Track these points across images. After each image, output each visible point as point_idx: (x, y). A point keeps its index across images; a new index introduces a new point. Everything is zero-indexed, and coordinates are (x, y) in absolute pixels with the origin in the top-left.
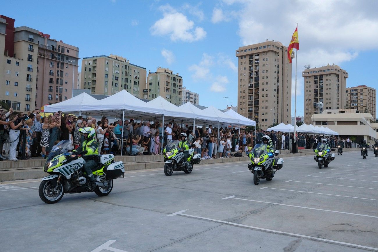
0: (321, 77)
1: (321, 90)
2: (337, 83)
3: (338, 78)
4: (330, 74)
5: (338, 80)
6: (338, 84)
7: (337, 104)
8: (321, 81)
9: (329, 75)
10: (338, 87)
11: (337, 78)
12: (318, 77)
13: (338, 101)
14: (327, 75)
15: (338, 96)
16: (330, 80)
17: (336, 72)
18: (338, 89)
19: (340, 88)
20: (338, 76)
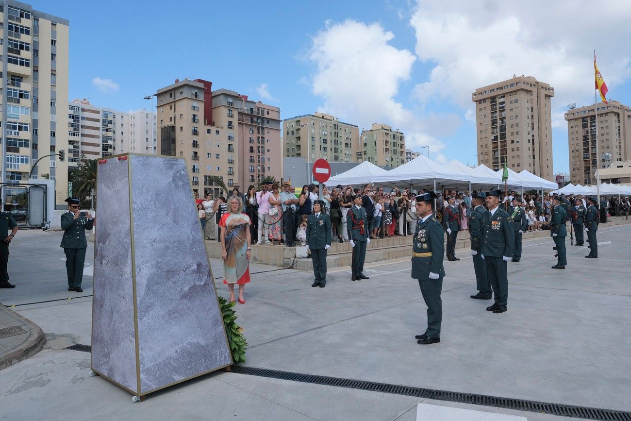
0: (593, 118)
1: (594, 136)
2: (617, 125)
3: (619, 117)
4: (606, 114)
5: (619, 120)
6: (619, 127)
7: (618, 153)
8: (593, 124)
9: (604, 115)
10: (619, 130)
11: (616, 118)
12: (589, 119)
13: (620, 150)
14: (601, 115)
15: (620, 143)
16: (607, 121)
17: (616, 110)
18: (619, 133)
19: (622, 132)
20: (618, 115)
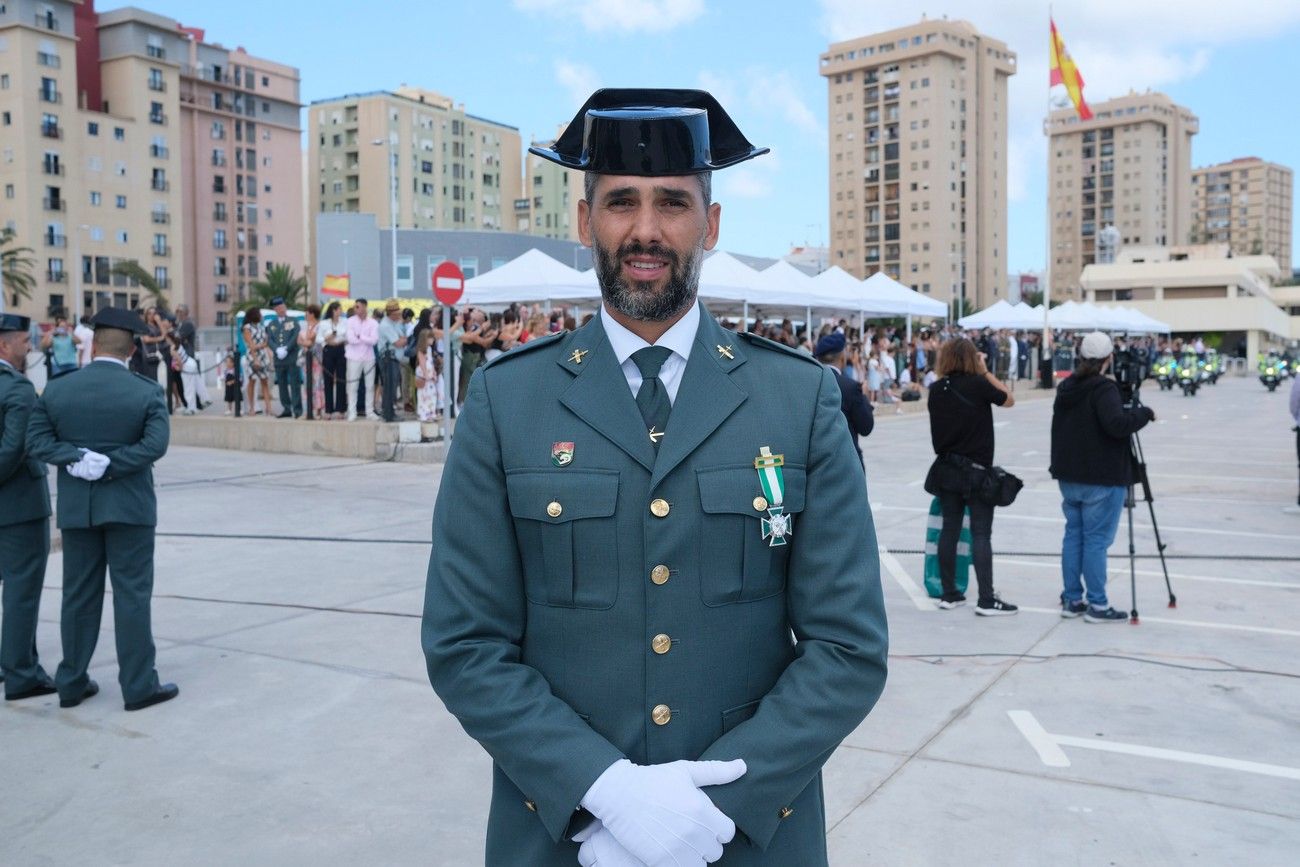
0: (1108, 133)
1: (1108, 180)
2: (1160, 153)
3: (1165, 134)
4: (1137, 125)
5: (1165, 142)
6: (1165, 158)
7: (1161, 225)
8: (1107, 149)
9: (1132, 128)
10: (1164, 167)
11: (1159, 136)
12: (1098, 136)
13: (1164, 215)
14: (1126, 127)
15: (1164, 199)
16: (1138, 143)
17: (1159, 117)
18: (1164, 175)
19: (1170, 171)
20: (1164, 128)
